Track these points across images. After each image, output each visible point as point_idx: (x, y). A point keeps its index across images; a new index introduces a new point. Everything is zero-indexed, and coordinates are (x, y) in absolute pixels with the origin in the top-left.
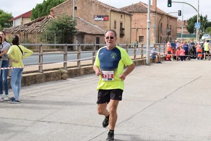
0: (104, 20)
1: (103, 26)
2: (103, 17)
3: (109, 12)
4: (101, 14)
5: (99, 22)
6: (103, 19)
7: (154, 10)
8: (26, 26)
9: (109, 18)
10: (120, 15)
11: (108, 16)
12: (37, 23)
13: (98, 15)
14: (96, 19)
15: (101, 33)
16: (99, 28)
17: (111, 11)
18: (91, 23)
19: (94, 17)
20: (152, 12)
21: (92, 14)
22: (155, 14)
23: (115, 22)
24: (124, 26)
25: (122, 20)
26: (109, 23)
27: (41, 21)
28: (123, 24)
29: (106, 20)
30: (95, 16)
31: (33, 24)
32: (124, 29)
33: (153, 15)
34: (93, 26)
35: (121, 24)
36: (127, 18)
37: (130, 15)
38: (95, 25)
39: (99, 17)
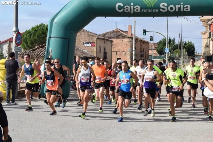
0: (92, 46)
1: (90, 50)
2: (91, 43)
3: (95, 39)
4: (89, 41)
5: (87, 47)
6: (90, 45)
7: (130, 36)
8: (32, 51)
9: (96, 44)
10: (103, 41)
11: (95, 43)
12: (40, 49)
13: (87, 41)
14: (85, 45)
15: (90, 57)
16: (87, 52)
17: (97, 38)
18: (80, 48)
19: (83, 44)
20: (128, 38)
21: (82, 41)
22: (130, 39)
23: (100, 48)
24: (107, 50)
25: (106, 46)
26: (96, 48)
27: (43, 47)
28: (106, 48)
29: (93, 46)
30: (84, 42)
31: (37, 50)
32: (107, 53)
33: (129, 40)
34: (83, 51)
35: (105, 49)
36: (109, 44)
37: (111, 42)
38: (84, 50)
39: (88, 43)
